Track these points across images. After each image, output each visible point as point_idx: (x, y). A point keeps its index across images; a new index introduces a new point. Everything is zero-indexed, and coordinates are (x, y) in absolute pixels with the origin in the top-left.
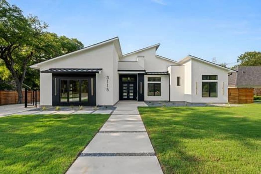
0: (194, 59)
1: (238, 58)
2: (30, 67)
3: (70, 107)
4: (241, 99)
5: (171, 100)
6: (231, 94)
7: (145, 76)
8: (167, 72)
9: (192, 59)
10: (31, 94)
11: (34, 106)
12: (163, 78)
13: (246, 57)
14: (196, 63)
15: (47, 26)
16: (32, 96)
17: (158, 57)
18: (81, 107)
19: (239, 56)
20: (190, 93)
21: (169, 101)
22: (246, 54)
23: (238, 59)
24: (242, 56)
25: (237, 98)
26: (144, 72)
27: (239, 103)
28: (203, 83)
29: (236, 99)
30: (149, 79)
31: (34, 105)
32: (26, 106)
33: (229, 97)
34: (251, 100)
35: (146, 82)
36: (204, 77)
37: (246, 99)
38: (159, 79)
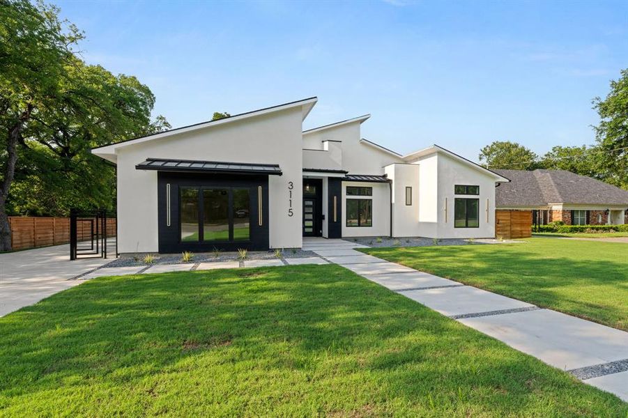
0: (442, 154)
1: (482, 153)
2: (93, 152)
3: (213, 253)
4: (513, 231)
5: (394, 235)
6: (500, 222)
7: (343, 182)
8: (385, 176)
9: (440, 153)
10: (90, 222)
11: (100, 255)
12: (377, 190)
13: (495, 151)
14: (445, 162)
15: (80, 37)
16: (92, 227)
17: (365, 143)
18: (244, 252)
19: (483, 150)
20: (434, 219)
21: (391, 237)
22: (495, 146)
23: (481, 155)
24: (488, 148)
25: (509, 228)
26: (343, 176)
27: (511, 238)
28: (456, 200)
29: (506, 231)
30: (350, 191)
31: (97, 253)
32: (73, 257)
33: (496, 227)
34: (527, 232)
35: (345, 197)
36: (459, 190)
37: (521, 231)
38: (368, 191)
